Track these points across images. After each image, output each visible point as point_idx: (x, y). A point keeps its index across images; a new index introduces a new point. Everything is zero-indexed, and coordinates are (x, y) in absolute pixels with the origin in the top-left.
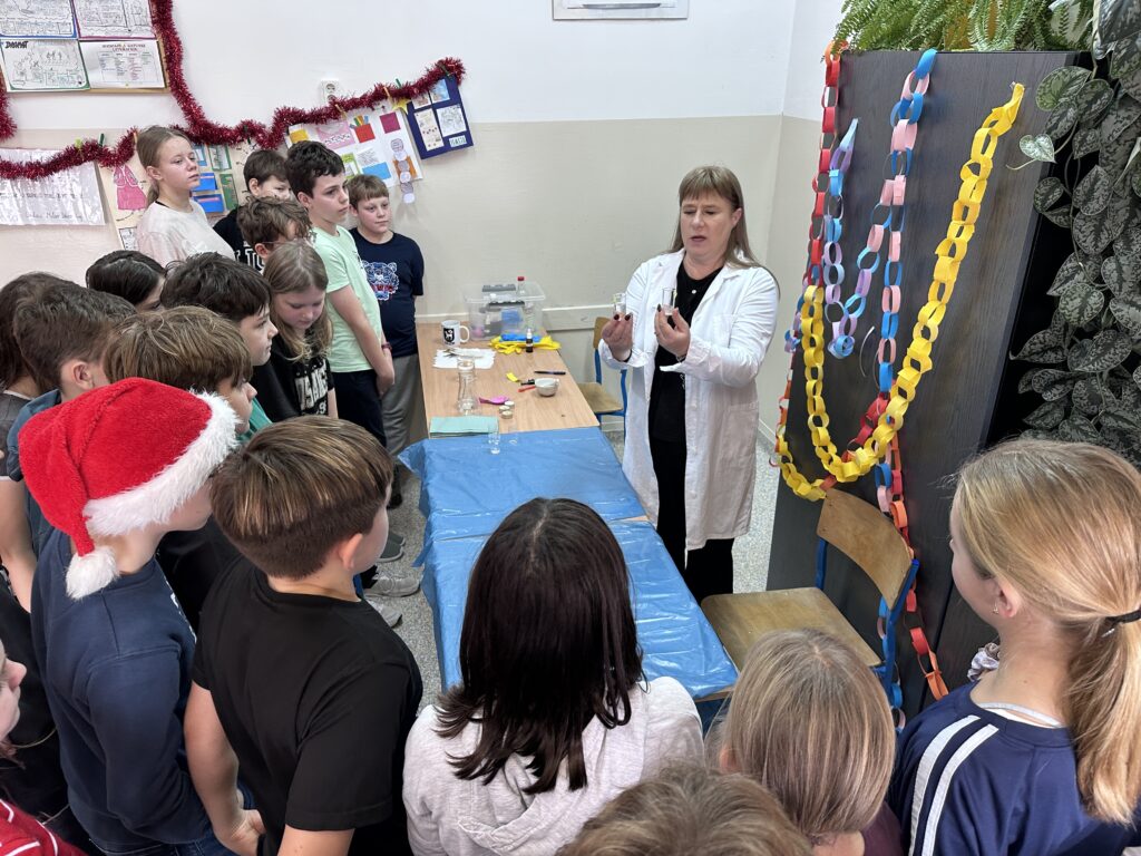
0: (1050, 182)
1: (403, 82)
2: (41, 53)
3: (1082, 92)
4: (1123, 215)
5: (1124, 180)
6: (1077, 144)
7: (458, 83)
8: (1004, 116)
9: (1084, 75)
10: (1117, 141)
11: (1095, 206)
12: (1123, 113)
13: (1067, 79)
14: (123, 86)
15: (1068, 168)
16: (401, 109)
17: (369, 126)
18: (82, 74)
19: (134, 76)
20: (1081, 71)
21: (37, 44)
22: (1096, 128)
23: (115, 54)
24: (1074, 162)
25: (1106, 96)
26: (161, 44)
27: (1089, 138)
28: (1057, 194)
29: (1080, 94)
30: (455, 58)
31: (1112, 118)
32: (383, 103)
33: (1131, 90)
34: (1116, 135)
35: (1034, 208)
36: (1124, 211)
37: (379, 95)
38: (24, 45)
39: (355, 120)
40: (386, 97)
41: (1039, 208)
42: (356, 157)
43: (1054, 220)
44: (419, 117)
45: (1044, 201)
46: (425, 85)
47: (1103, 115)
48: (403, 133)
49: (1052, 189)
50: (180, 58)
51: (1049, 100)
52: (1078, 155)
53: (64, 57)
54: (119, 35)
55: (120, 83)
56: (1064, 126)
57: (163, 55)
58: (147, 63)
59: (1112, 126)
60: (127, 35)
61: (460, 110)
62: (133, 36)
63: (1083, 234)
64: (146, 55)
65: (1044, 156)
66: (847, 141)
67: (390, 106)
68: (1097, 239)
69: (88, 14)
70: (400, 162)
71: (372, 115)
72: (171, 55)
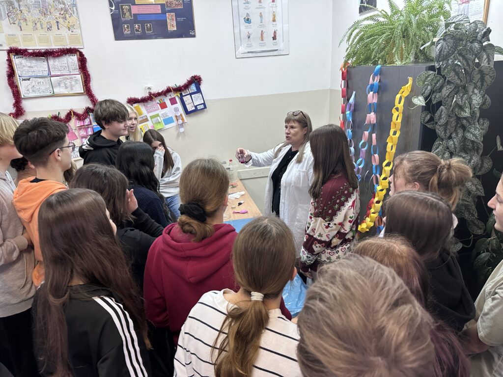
0: (425, 113)
1: (178, 85)
2: (35, 82)
3: (432, 80)
4: (454, 124)
5: (452, 111)
6: (433, 99)
7: (200, 85)
8: (406, 90)
9: (433, 73)
10: (448, 96)
11: (443, 121)
12: (448, 87)
13: (427, 75)
14: (67, 93)
15: (431, 107)
16: (178, 96)
17: (165, 102)
18: (51, 89)
19: (72, 89)
20: (432, 72)
21: (34, 79)
22: (439, 92)
23: (64, 81)
24: (433, 105)
25: (441, 81)
26: (82, 76)
27: (437, 96)
28: (428, 117)
29: (432, 81)
30: (198, 75)
31: (445, 88)
32: (170, 94)
33: (450, 79)
34: (447, 94)
35: (421, 123)
36: (454, 122)
37: (169, 90)
38: (29, 80)
39: (159, 101)
40: (171, 91)
41: (422, 123)
42: (160, 115)
43: (429, 126)
44: (185, 98)
45: (424, 120)
46: (187, 86)
47: (441, 87)
48: (179, 105)
49: (426, 115)
50: (90, 81)
51: (421, 83)
52: (434, 102)
53: (44, 83)
54: (66, 74)
55: (65, 92)
56: (427, 92)
57: (83, 80)
58: (77, 83)
59: (445, 91)
60: (69, 73)
61: (201, 95)
62: (72, 73)
63: (440, 131)
64: (76, 80)
65: (421, 104)
66: (352, 100)
67: (173, 95)
68: (445, 133)
69: (54, 66)
70: (177, 117)
71: (166, 98)
72: (86, 81)
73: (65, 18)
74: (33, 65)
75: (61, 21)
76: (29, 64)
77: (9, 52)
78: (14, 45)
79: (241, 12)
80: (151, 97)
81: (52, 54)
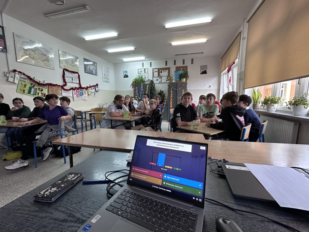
1: (94, 85)
19: (76, 82)
21: (68, 77)
30: (98, 84)
44: (96, 88)
53: (71, 79)
54: (76, 78)
61: (99, 88)
69: (73, 76)
70: (94, 92)
71: (93, 88)
72: (79, 80)
75: (76, 65)
76: (68, 74)
77: (64, 69)
78: (65, 68)
79: (104, 73)
80: (90, 87)
81: (74, 72)
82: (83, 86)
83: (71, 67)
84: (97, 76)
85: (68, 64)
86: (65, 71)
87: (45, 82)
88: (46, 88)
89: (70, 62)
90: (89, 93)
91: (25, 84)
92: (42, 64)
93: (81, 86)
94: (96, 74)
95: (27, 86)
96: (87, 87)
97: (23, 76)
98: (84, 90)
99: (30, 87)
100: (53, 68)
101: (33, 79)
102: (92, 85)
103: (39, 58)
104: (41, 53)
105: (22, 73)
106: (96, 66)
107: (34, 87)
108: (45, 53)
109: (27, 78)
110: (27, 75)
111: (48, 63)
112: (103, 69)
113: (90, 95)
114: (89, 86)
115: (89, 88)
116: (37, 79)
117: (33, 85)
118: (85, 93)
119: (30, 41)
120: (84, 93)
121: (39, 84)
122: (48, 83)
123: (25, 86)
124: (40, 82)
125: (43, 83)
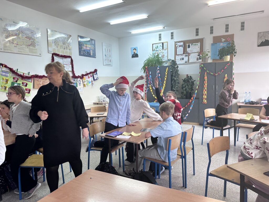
7: (97, 72)
17: (89, 77)
19: (68, 69)
23: (66, 66)
30: (96, 69)
40: (91, 73)
42: (88, 80)
44: (94, 76)
46: (94, 72)
48: (92, 78)
61: (97, 75)
62: (68, 64)
64: (70, 67)
69: (64, 61)
70: (92, 81)
71: (90, 75)
72: (73, 67)
73: (69, 46)
74: (59, 60)
75: (68, 47)
76: (58, 59)
77: (53, 54)
78: (55, 52)
79: (104, 53)
80: (87, 74)
81: (65, 57)
82: (77, 75)
83: (62, 50)
84: (95, 58)
85: (58, 46)
86: (54, 56)
87: (30, 74)
88: (31, 82)
89: (61, 44)
90: (85, 83)
91: (7, 79)
92: (27, 50)
93: (74, 74)
94: (94, 56)
95: (9, 82)
96: (83, 75)
97: (4, 69)
98: (79, 79)
99: (12, 82)
100: (40, 54)
101: (16, 71)
102: (88, 72)
103: (23, 43)
104: (26, 36)
105: (4, 65)
106: (94, 45)
107: (17, 81)
108: (30, 35)
109: (9, 71)
110: (9, 68)
111: (34, 48)
112: (104, 47)
113: (86, 85)
114: (84, 74)
115: (84, 77)
116: (21, 72)
117: (16, 79)
118: (80, 84)
119: (14, 22)
120: (78, 83)
121: (23, 77)
122: (33, 75)
123: (7, 81)
124: (25, 74)
125: (27, 75)
